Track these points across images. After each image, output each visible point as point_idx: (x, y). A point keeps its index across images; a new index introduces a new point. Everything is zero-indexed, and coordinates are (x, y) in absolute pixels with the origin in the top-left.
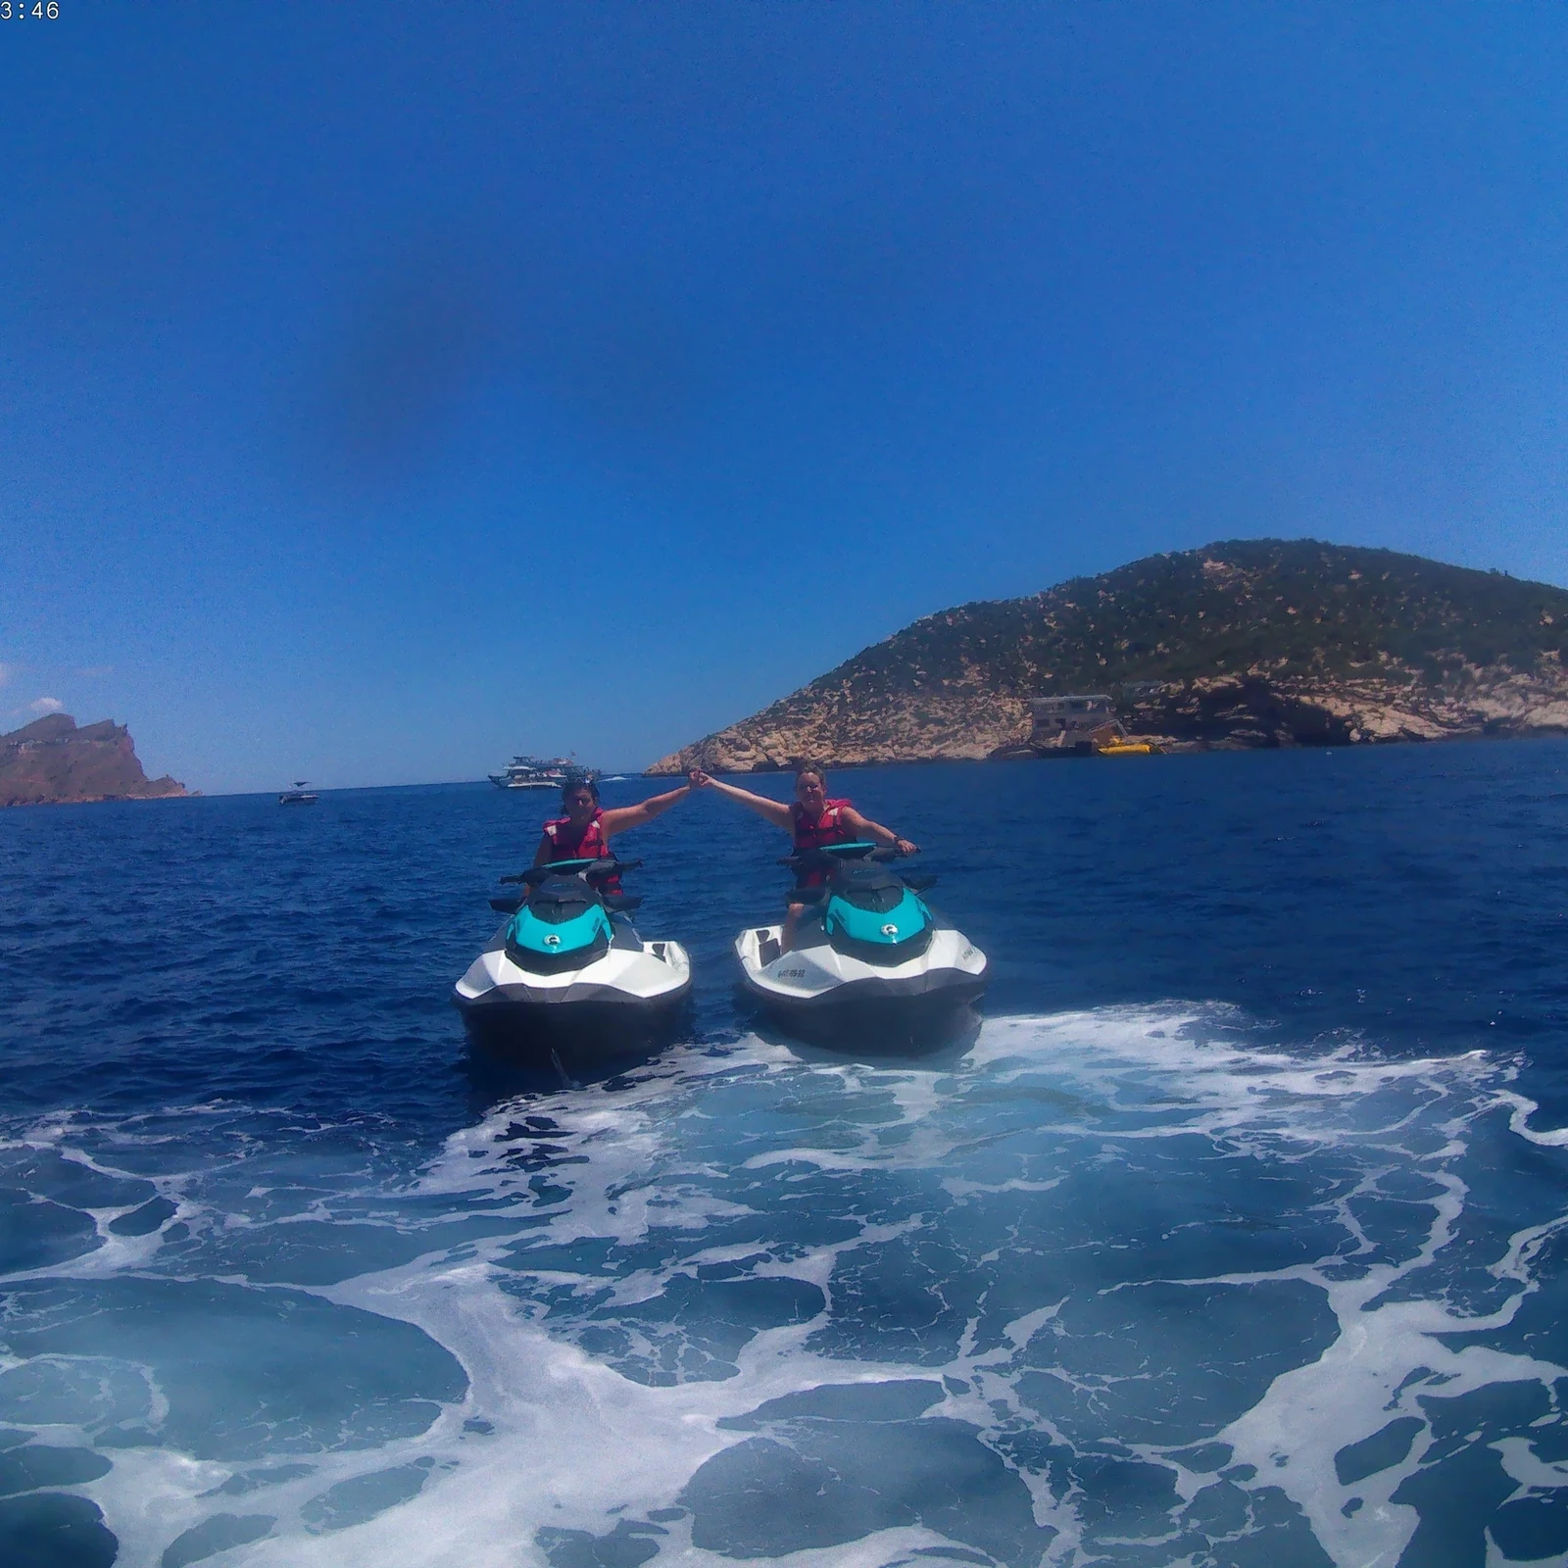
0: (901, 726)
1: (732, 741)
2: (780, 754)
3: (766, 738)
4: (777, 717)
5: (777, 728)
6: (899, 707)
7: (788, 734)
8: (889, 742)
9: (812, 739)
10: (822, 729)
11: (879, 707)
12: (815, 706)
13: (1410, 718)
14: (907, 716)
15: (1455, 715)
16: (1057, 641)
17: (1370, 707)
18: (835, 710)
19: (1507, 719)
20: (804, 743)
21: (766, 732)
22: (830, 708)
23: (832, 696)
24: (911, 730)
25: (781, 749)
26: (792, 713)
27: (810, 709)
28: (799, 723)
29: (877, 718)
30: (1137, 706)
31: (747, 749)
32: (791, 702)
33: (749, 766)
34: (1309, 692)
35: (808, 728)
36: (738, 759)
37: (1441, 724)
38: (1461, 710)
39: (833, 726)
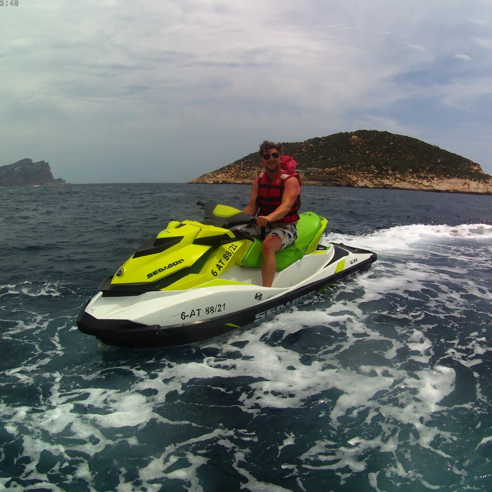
0: (253, 175)
1: (209, 176)
2: (220, 180)
3: (218, 176)
4: (222, 170)
5: (221, 173)
6: (254, 170)
7: (224, 175)
8: (249, 179)
9: (230, 177)
10: (233, 174)
11: (248, 170)
12: (233, 168)
13: (368, 182)
14: (256, 172)
15: (378, 182)
16: (303, 155)
17: (361, 179)
18: (237, 169)
19: (388, 185)
20: (227, 177)
21: (218, 174)
22: (236, 169)
23: (238, 166)
24: (255, 176)
25: (221, 179)
26: (226, 170)
27: (231, 169)
28: (227, 172)
29: (248, 172)
30: (310, 174)
31: (212, 178)
32: (227, 166)
33: (212, 182)
34: (350, 174)
35: (230, 174)
36: (210, 181)
37: (374, 185)
38: (380, 182)
39: (236, 173)
